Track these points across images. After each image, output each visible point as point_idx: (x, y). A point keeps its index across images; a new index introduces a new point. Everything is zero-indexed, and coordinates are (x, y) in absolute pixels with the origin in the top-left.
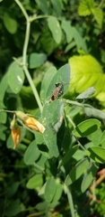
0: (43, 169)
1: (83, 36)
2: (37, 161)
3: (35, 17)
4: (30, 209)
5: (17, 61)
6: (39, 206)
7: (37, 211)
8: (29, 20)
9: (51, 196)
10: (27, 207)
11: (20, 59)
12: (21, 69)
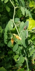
0: (18, 53)
1: (31, 13)
2: (16, 51)
3: (17, 7)
4: (13, 66)
5: (11, 20)
6: (16, 65)
7: (15, 67)
8: (15, 8)
9: (21, 61)
11: (12, 20)
12: (12, 23)
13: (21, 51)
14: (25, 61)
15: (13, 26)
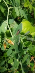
0: (13, 57)
2: (11, 54)
4: (9, 69)
5: (5, 22)
7: (11, 70)
8: (9, 8)
10: (7, 69)
12: (6, 24)
13: (15, 56)
14: (20, 65)
15: (6, 28)
